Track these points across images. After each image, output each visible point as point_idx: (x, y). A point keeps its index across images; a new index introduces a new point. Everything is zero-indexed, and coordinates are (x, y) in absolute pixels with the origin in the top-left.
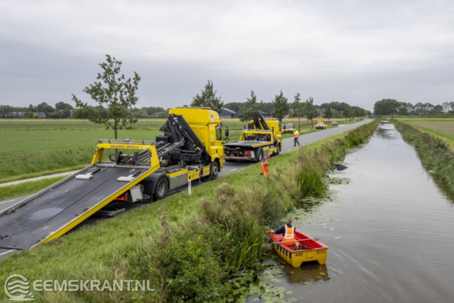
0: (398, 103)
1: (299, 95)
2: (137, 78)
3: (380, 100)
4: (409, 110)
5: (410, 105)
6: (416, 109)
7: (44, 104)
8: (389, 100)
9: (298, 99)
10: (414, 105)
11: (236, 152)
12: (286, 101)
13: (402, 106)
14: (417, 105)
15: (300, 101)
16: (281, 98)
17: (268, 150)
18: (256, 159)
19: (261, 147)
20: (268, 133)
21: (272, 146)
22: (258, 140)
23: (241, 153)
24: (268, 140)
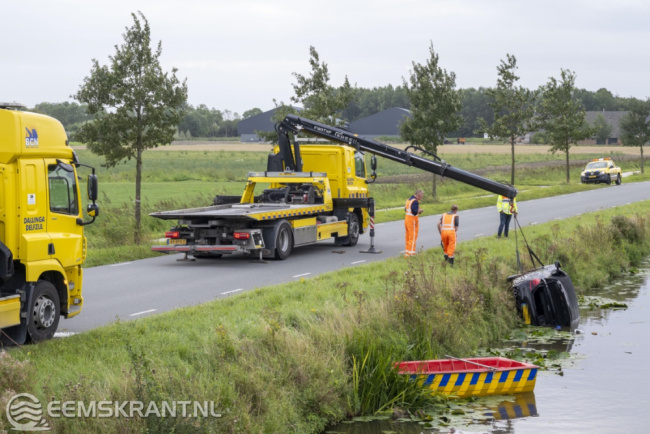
1: (513, 61)
9: (509, 77)
11: (212, 234)
12: (451, 81)
15: (516, 84)
16: (432, 71)
17: (314, 228)
18: (269, 252)
19: (286, 218)
20: (315, 180)
21: (328, 218)
22: (289, 201)
23: (224, 235)
24: (319, 200)
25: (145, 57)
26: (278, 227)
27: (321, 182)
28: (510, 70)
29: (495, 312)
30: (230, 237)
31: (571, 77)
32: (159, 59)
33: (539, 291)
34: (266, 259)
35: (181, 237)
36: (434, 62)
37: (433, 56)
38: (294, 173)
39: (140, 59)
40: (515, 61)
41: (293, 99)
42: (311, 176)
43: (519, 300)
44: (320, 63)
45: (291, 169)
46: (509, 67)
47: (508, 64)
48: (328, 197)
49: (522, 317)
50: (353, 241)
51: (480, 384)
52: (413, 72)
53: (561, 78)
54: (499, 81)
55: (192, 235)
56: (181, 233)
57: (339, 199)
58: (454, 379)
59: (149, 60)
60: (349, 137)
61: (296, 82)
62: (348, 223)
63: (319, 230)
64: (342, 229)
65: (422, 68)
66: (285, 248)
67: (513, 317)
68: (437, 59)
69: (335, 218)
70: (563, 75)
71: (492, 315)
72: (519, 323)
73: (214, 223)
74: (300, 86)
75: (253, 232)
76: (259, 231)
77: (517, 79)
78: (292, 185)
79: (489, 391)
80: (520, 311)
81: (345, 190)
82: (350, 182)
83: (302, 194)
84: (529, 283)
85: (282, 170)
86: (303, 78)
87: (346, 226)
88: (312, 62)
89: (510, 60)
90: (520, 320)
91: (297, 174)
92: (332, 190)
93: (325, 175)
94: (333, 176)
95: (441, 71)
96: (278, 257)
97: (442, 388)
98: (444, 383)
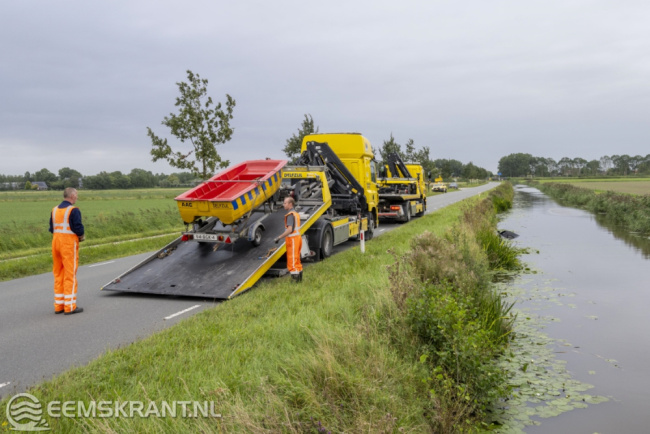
0: (534, 158)
2: (231, 102)
3: (507, 155)
4: (550, 169)
5: (552, 162)
6: (560, 166)
7: (44, 171)
8: (520, 155)
9: (410, 148)
10: (557, 162)
12: (398, 149)
13: (540, 164)
14: (561, 162)
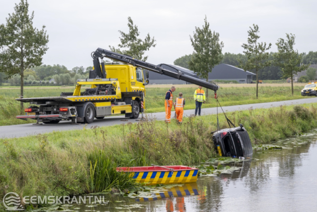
1: (257, 28)
11: (49, 109)
16: (205, 32)
17: (110, 107)
18: (81, 119)
19: (90, 101)
20: (112, 82)
21: (120, 103)
22: (98, 94)
23: (55, 110)
24: (114, 93)
25: (25, 20)
26: (85, 106)
27: (115, 83)
28: (255, 33)
29: (198, 148)
30: (58, 111)
31: (293, 38)
32: (32, 20)
33: (226, 138)
34: (78, 122)
35: (32, 111)
36: (207, 27)
37: (206, 24)
38: (101, 79)
39: (22, 20)
40: (258, 28)
41: (120, 45)
42: (110, 80)
43: (216, 143)
44: (134, 26)
45: (99, 77)
46: (255, 31)
47: (254, 30)
48: (118, 92)
49: (217, 152)
50: (136, 116)
51: (165, 178)
52: (195, 32)
53: (287, 38)
54: (249, 39)
55: (39, 110)
56: (33, 110)
57: (126, 93)
58: (150, 174)
59: (28, 21)
60: (130, 59)
61: (121, 36)
62: (132, 106)
63: (112, 109)
64: (128, 109)
65: (200, 30)
66: (90, 117)
67: (211, 152)
68: (208, 25)
69: (124, 103)
70: (288, 36)
71: (196, 149)
72: (215, 155)
73: (48, 103)
74: (123, 38)
75: (70, 108)
76: (74, 108)
77: (259, 37)
78: (100, 85)
79: (170, 182)
80: (216, 149)
81: (130, 88)
82: (133, 84)
83: (105, 90)
84: (221, 134)
85: (95, 78)
86: (124, 34)
87: (131, 107)
88: (129, 25)
89: (255, 28)
90: (216, 153)
91: (103, 79)
92: (121, 87)
93: (117, 80)
94: (123, 81)
95: (210, 32)
96: (86, 121)
97: (143, 179)
98: (144, 176)
